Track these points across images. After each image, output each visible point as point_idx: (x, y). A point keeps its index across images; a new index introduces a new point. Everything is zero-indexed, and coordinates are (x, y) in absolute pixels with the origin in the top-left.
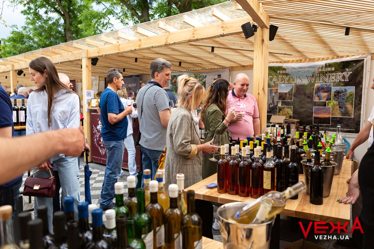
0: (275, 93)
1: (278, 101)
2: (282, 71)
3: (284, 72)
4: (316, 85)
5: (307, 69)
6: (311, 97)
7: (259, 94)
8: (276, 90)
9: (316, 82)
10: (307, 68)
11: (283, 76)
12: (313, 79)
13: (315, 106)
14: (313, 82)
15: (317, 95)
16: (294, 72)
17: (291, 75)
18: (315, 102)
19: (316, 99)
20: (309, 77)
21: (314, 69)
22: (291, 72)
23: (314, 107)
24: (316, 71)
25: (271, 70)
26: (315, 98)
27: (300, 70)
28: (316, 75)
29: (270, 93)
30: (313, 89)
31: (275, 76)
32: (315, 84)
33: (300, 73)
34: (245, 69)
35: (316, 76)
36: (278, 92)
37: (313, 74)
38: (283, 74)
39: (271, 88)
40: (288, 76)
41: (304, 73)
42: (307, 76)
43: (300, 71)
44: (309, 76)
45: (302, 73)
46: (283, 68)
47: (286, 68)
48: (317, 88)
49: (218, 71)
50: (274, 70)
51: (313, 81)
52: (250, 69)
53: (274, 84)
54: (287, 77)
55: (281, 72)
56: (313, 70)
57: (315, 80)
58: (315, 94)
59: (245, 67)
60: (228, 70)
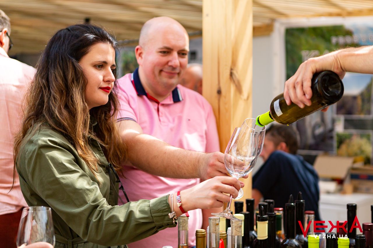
7: (219, 92)
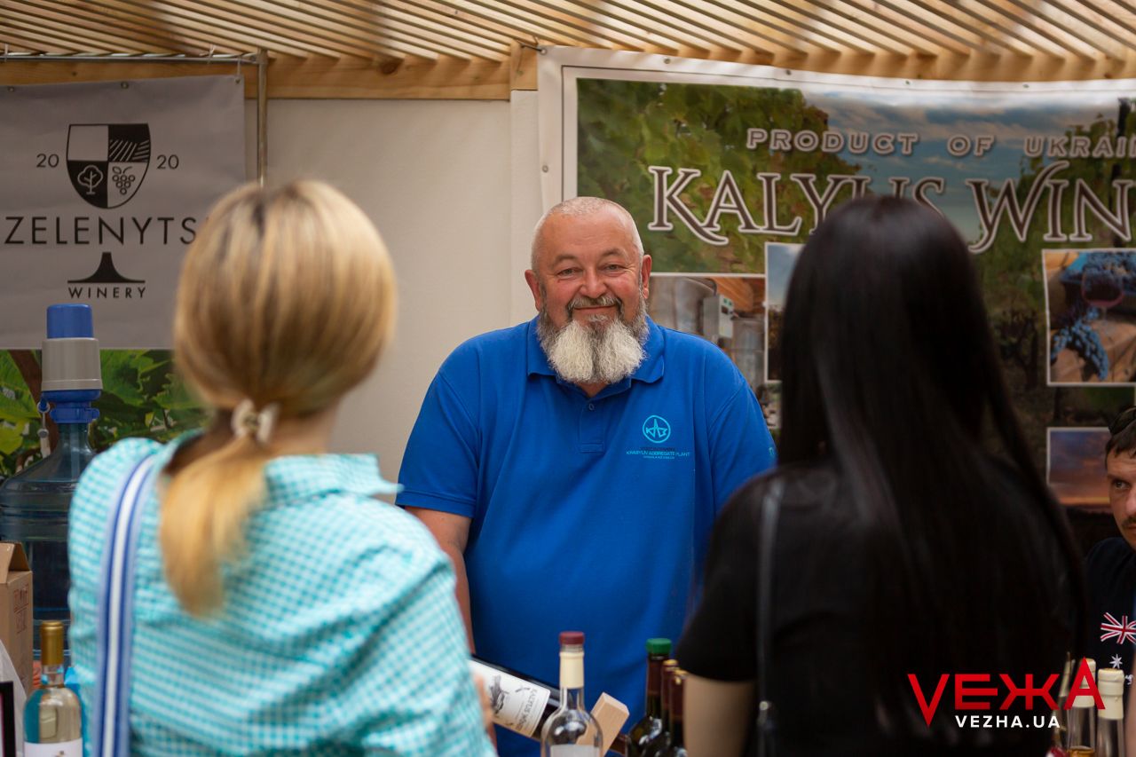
0: (741, 315)
1: (767, 381)
2: (794, 132)
3: (806, 141)
4: (1052, 261)
5: (989, 134)
6: (1025, 351)
8: (747, 288)
9: (1047, 237)
10: (991, 127)
11: (793, 177)
12: (1021, 217)
13: (1057, 421)
14: (1022, 239)
15: (1065, 338)
16: (890, 147)
17: (857, 168)
18: (1060, 392)
19: (1063, 372)
20: (995, 193)
21: (1040, 137)
22: (861, 148)
23: (1050, 430)
24: (1049, 154)
25: (688, 118)
26: (1053, 361)
27: (939, 132)
28: (1047, 183)
29: (692, 315)
30: (1038, 293)
31: (727, 172)
32: (1044, 252)
33: (933, 160)
34: (397, 92)
35: (1046, 190)
36: (762, 310)
37: (1029, 172)
38: (792, 159)
39: (704, 268)
40: (830, 178)
41: (960, 165)
42: (978, 186)
43: (938, 147)
44: (995, 185)
45: (949, 162)
46: (802, 111)
47: (825, 110)
48: (1065, 284)
49: (125, 85)
50: (725, 115)
51: (1020, 227)
52: (446, 92)
53: (726, 241)
54: (821, 185)
55: (781, 139)
56: (1028, 143)
57: (1037, 225)
58: (1052, 328)
59: (401, 72)
60: (233, 86)
